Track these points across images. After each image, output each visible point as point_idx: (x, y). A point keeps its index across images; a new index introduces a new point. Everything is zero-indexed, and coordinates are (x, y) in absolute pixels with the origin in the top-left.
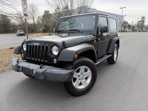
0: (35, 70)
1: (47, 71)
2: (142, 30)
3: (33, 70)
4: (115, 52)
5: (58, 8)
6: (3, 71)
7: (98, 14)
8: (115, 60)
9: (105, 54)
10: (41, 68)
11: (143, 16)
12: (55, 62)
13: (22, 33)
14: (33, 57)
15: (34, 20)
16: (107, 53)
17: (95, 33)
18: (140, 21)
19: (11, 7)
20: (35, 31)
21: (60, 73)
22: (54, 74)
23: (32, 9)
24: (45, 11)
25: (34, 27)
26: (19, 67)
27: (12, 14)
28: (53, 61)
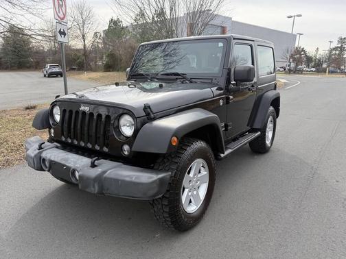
0: (78, 170)
1: (106, 175)
2: (339, 69)
3: (74, 171)
4: (270, 125)
5: (142, 14)
6: (8, 163)
7: (230, 38)
8: (269, 145)
9: (244, 130)
10: (93, 165)
11: (343, 37)
12: (126, 153)
13: (57, 70)
14: (75, 137)
15: (84, 41)
16: (249, 128)
17: (222, 83)
18: (335, 49)
19: (31, 13)
20: (87, 67)
21: (137, 181)
22: (123, 181)
23: (82, 14)
24: (112, 20)
25: (84, 57)
26: (44, 160)
27: (32, 28)
28: (122, 149)
